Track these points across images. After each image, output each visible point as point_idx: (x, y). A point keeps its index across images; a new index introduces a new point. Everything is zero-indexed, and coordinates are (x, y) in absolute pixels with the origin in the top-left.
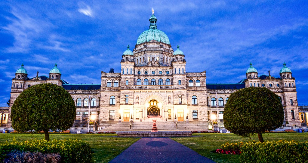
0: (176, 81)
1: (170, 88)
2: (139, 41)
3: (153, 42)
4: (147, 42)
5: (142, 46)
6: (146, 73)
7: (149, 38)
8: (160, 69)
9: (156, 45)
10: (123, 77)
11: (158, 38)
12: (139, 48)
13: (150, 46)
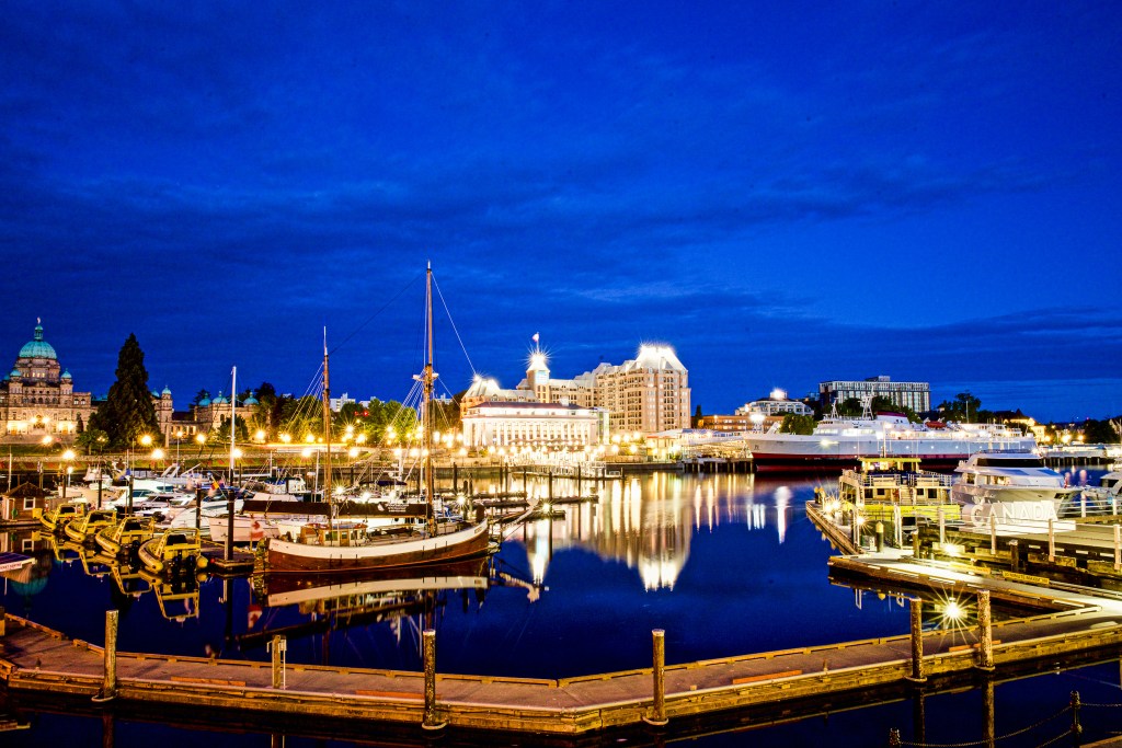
0: (62, 401)
1: (57, 407)
2: (22, 354)
3: (40, 357)
4: (32, 358)
5: (27, 361)
6: (34, 392)
7: (35, 353)
8: (48, 389)
9: (42, 361)
10: (12, 396)
11: (44, 354)
12: (22, 361)
13: (37, 361)
